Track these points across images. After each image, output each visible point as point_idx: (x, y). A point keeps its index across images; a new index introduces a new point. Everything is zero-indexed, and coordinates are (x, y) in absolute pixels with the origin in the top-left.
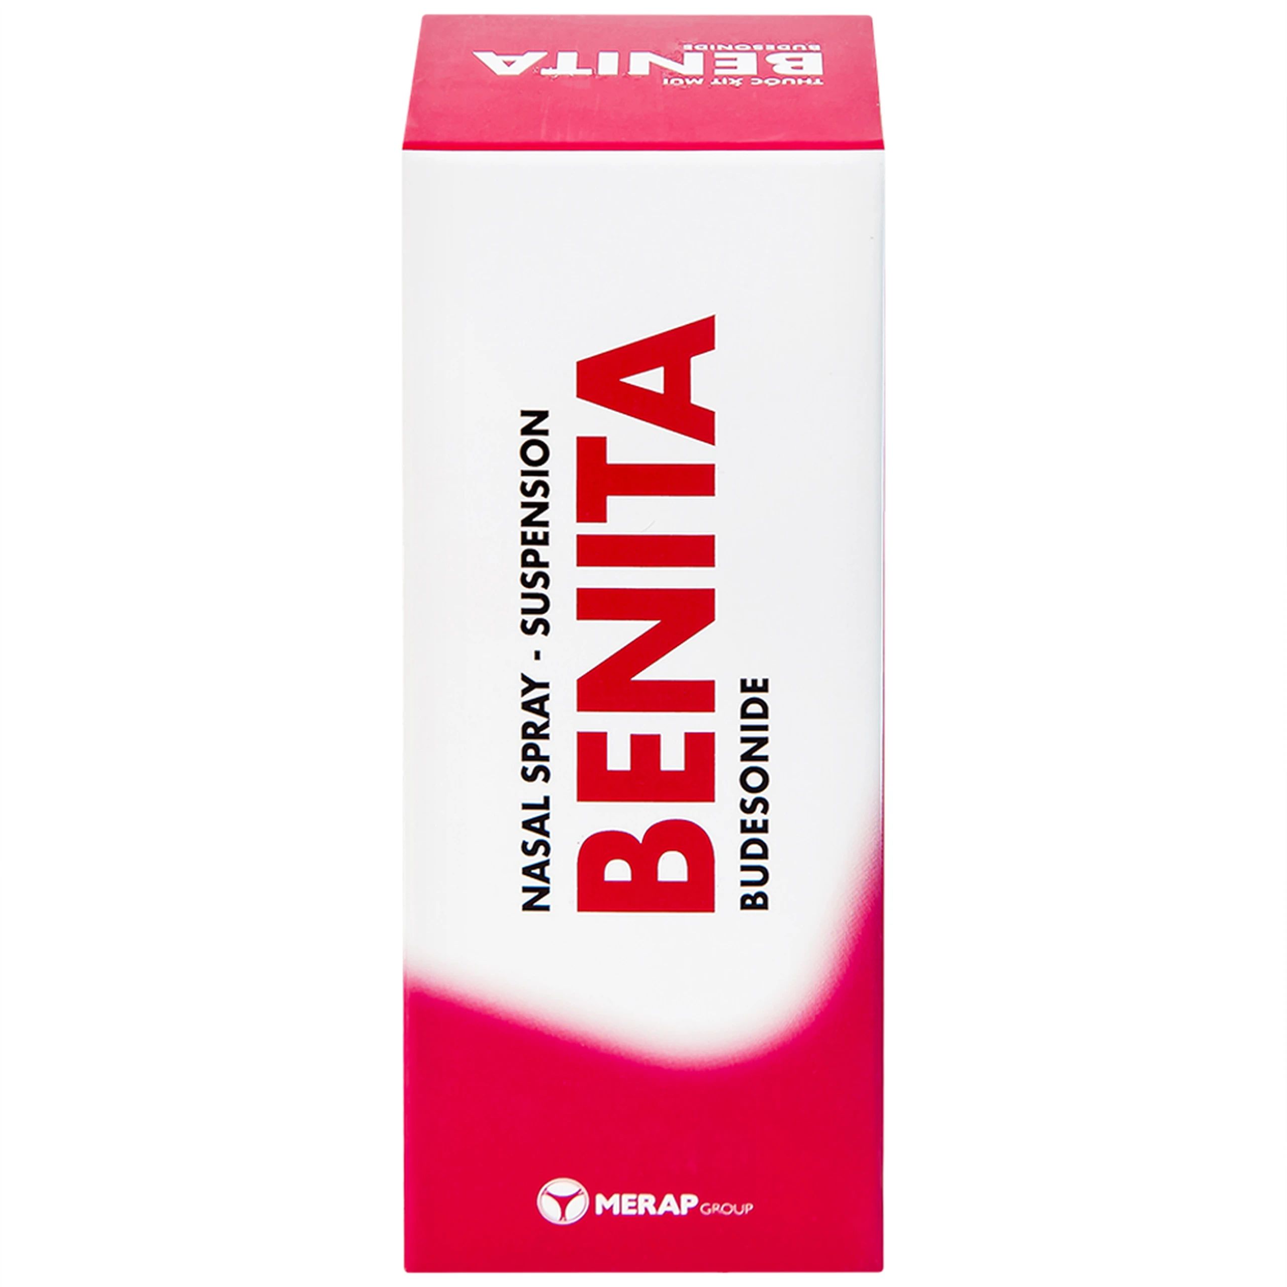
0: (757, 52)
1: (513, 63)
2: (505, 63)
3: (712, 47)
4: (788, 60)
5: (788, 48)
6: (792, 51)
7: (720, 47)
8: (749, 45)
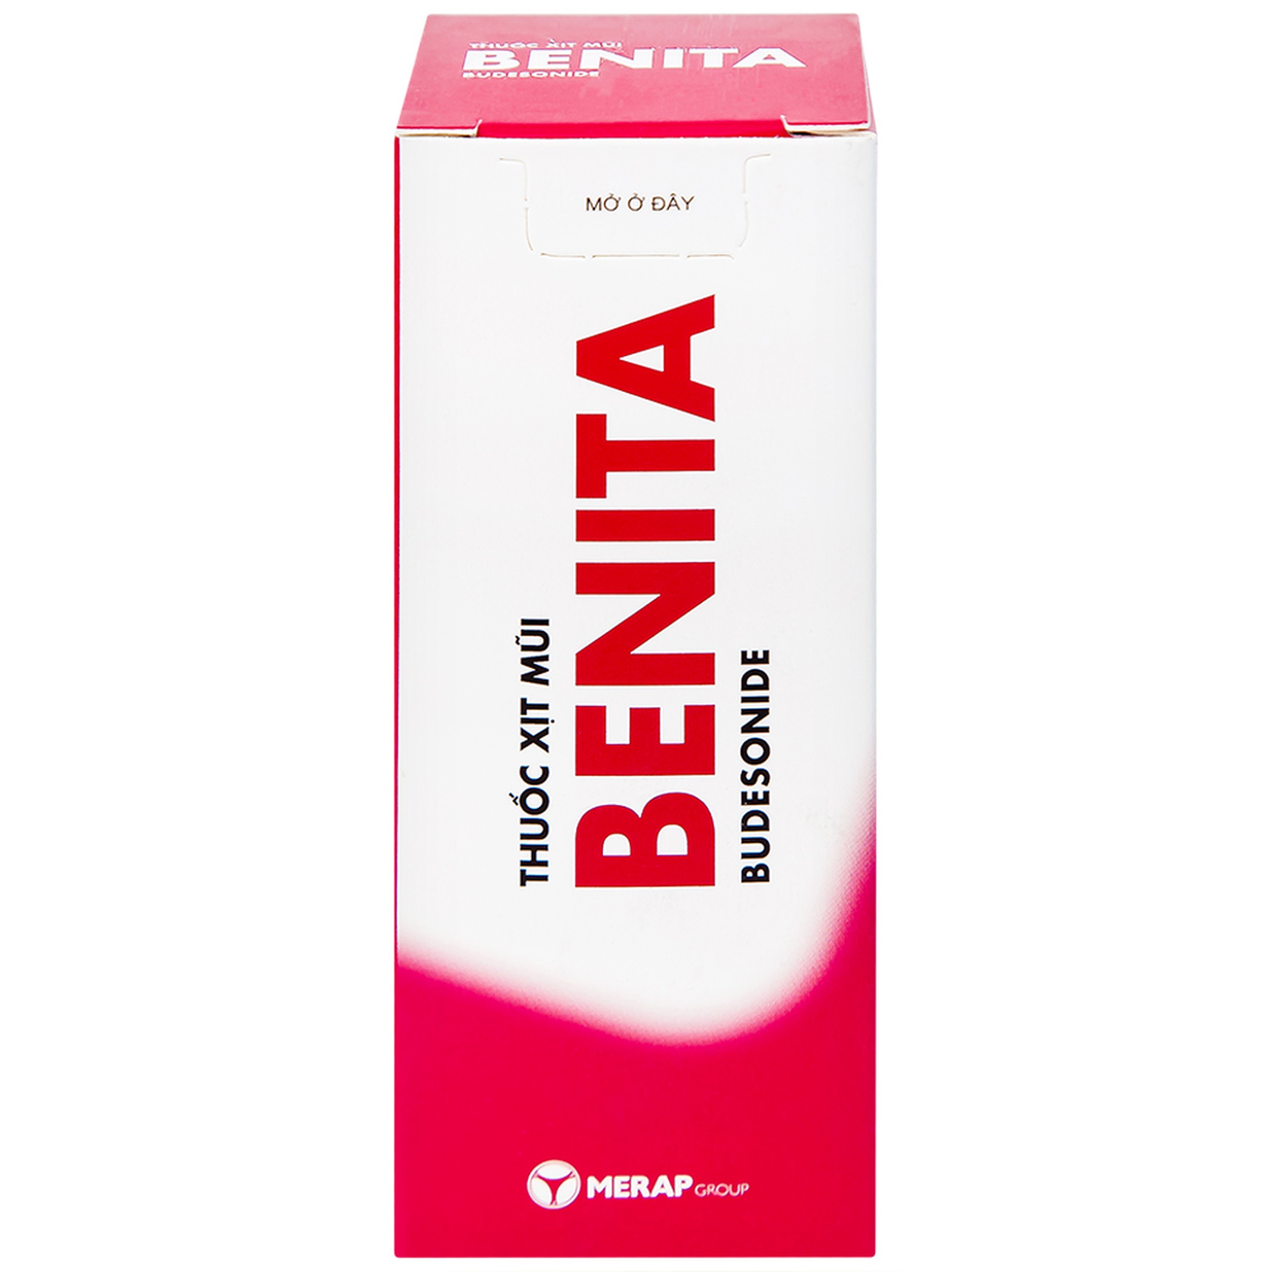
0: (527, 70)
1: (766, 58)
2: (773, 58)
3: (570, 74)
4: (498, 63)
5: (495, 75)
6: (492, 72)
7: (563, 74)
8: (533, 77)
